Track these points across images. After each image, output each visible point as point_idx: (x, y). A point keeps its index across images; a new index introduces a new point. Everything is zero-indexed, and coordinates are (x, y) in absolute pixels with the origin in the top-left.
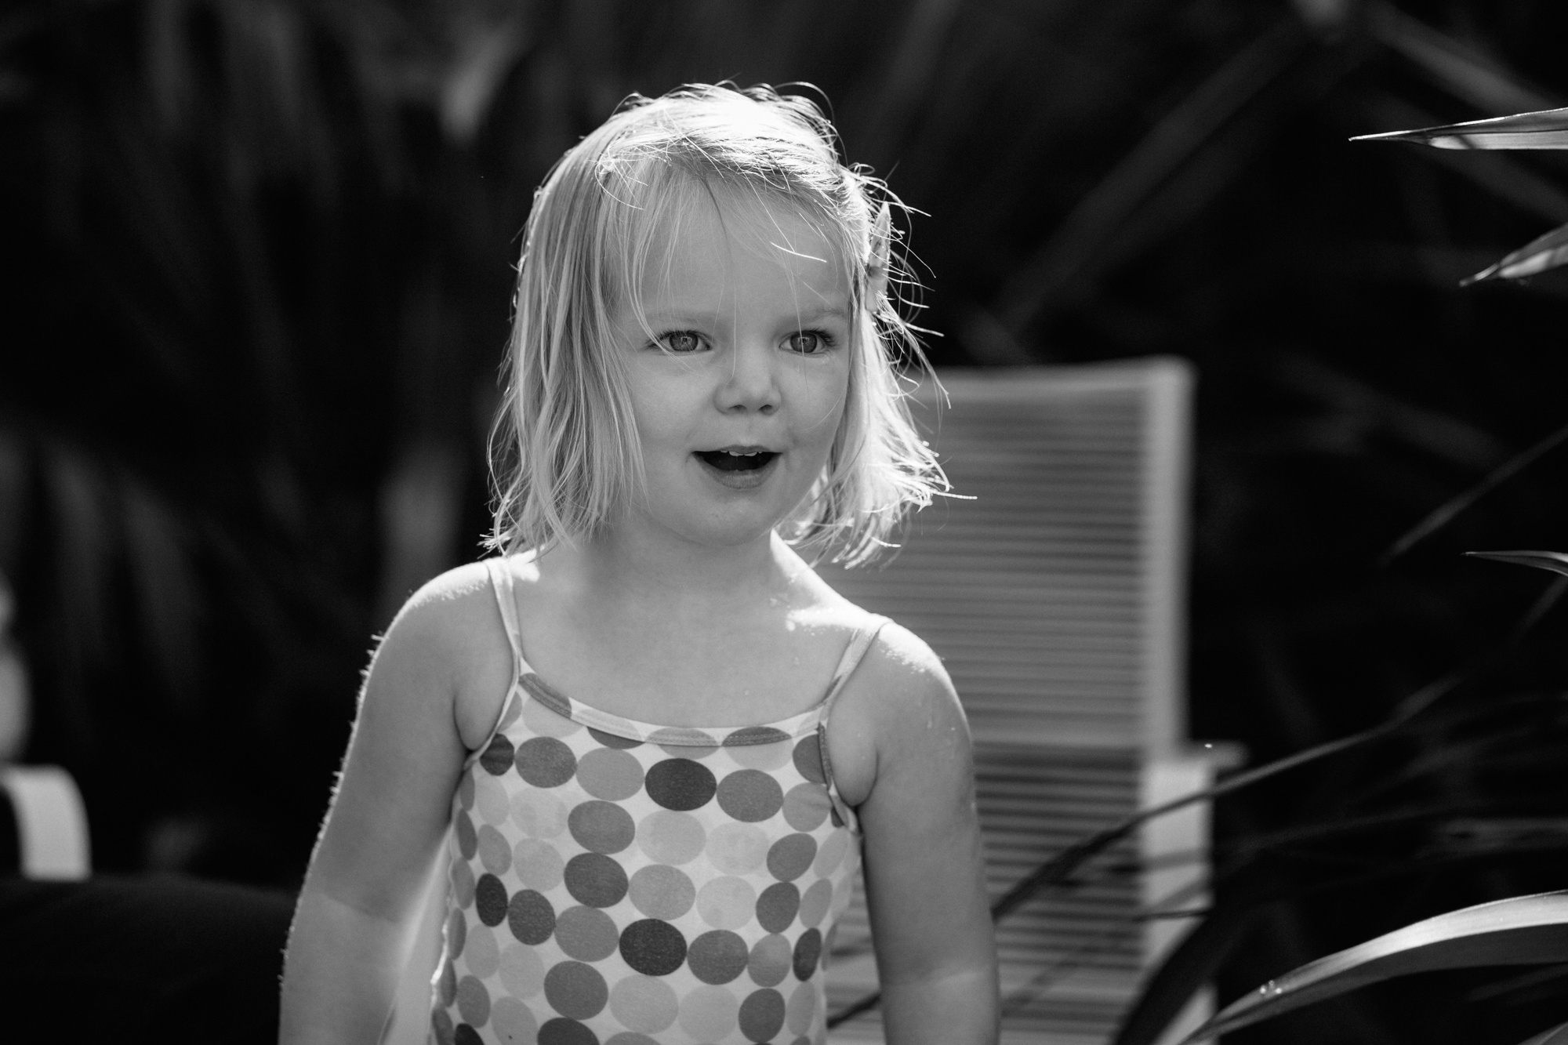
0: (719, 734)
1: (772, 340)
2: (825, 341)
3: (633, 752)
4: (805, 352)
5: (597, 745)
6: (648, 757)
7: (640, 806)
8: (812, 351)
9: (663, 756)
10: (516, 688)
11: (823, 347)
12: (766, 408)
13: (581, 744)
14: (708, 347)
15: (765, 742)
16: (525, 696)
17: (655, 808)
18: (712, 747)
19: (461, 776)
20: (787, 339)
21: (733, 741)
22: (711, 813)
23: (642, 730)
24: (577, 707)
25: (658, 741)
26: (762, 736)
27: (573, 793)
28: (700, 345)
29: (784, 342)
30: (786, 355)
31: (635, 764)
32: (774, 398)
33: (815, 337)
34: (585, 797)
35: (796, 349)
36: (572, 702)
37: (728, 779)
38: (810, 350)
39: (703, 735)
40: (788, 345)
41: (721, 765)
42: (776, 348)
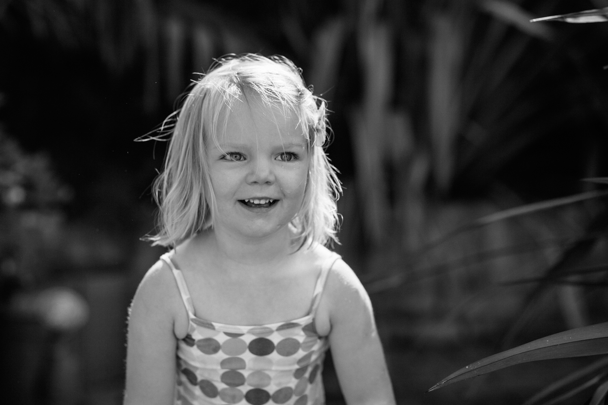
0: (274, 326)
1: (271, 157)
2: (294, 156)
3: (242, 338)
4: (287, 160)
5: (228, 338)
6: (248, 339)
7: (248, 356)
8: (290, 160)
9: (253, 337)
10: (191, 322)
11: (294, 159)
12: (268, 183)
13: (221, 339)
14: (245, 159)
15: (291, 327)
16: (195, 326)
17: (253, 356)
18: (271, 332)
19: (178, 348)
20: (279, 155)
21: (280, 329)
22: (274, 356)
23: (244, 329)
24: (216, 325)
25: (250, 332)
26: (290, 326)
27: (221, 355)
28: (242, 159)
29: (277, 157)
30: (278, 162)
31: (243, 342)
32: (271, 178)
33: (291, 155)
34: (225, 356)
35: (283, 160)
36: (214, 324)
37: (280, 343)
38: (289, 160)
39: (268, 328)
40: (279, 158)
41: (276, 339)
42: (273, 159)
